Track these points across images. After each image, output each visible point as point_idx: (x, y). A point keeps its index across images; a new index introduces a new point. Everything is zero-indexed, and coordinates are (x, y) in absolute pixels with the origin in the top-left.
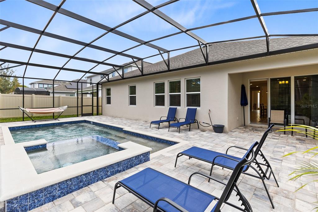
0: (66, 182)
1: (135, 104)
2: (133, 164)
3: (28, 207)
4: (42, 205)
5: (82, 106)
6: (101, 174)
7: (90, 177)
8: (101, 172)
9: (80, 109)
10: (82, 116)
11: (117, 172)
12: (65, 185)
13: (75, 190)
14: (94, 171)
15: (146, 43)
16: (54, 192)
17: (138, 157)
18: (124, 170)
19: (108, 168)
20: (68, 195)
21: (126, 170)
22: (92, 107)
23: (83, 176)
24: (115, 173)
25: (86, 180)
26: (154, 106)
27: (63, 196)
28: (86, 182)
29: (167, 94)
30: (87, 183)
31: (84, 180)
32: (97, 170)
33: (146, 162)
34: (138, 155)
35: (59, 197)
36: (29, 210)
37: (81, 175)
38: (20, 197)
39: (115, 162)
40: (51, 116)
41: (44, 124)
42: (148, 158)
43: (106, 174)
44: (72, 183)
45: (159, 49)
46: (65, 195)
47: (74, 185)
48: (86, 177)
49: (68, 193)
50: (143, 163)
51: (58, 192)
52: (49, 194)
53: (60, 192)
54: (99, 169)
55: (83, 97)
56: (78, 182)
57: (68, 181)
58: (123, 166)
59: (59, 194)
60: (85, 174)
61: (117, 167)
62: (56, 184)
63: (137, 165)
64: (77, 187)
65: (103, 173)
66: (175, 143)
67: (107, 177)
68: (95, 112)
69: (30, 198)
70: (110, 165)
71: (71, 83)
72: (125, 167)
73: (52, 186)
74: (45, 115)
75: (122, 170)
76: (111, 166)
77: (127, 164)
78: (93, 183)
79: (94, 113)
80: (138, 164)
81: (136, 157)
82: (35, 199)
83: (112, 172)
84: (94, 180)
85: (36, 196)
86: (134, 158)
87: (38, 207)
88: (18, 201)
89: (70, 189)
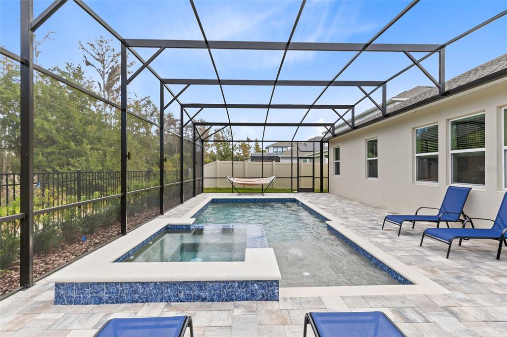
0: (116, 285)
1: (376, 176)
2: (233, 295)
3: (73, 299)
4: (87, 304)
5: (298, 177)
6: (168, 292)
7: (150, 290)
8: (168, 288)
9: (295, 181)
10: (298, 192)
11: (198, 300)
12: (114, 289)
13: (128, 302)
14: (156, 283)
15: (367, 45)
16: (101, 293)
17: (246, 285)
18: (212, 300)
19: (179, 285)
20: (118, 304)
21: (218, 301)
22: (312, 178)
23: (138, 284)
24: (194, 299)
25: (143, 293)
26: (413, 182)
27: (111, 303)
28: (143, 296)
29: (445, 153)
30: (145, 298)
31: (141, 292)
32: (162, 283)
33: (267, 300)
34: (247, 282)
35: (107, 302)
36: (75, 304)
37: (136, 283)
38: (66, 284)
39: (195, 281)
40: (258, 189)
41: (245, 199)
42: (274, 294)
43: (177, 296)
44: (123, 290)
45: (406, 50)
46: (113, 303)
47: (126, 293)
48: (143, 288)
49: (117, 302)
50: (260, 300)
51: (106, 295)
52: (95, 292)
53: (108, 295)
54: (165, 282)
55: (315, 163)
56: (132, 291)
57: (117, 284)
58: (210, 291)
59: (107, 298)
60: (142, 283)
61: (197, 289)
62: (103, 283)
63: (244, 300)
64: (129, 297)
65: (171, 291)
66: (406, 281)
67: (177, 301)
68: (317, 187)
69: (76, 289)
70: (184, 282)
71: (306, 143)
72: (214, 295)
73: (99, 284)
74: (250, 187)
75: (208, 298)
76: (186, 284)
77: (220, 291)
78: (155, 302)
79: (315, 188)
80: (247, 299)
81: (241, 283)
82: (81, 293)
83: (187, 295)
84: (156, 298)
85: (82, 289)
86: (236, 285)
87: (82, 304)
88: (64, 288)
89: (120, 296)
